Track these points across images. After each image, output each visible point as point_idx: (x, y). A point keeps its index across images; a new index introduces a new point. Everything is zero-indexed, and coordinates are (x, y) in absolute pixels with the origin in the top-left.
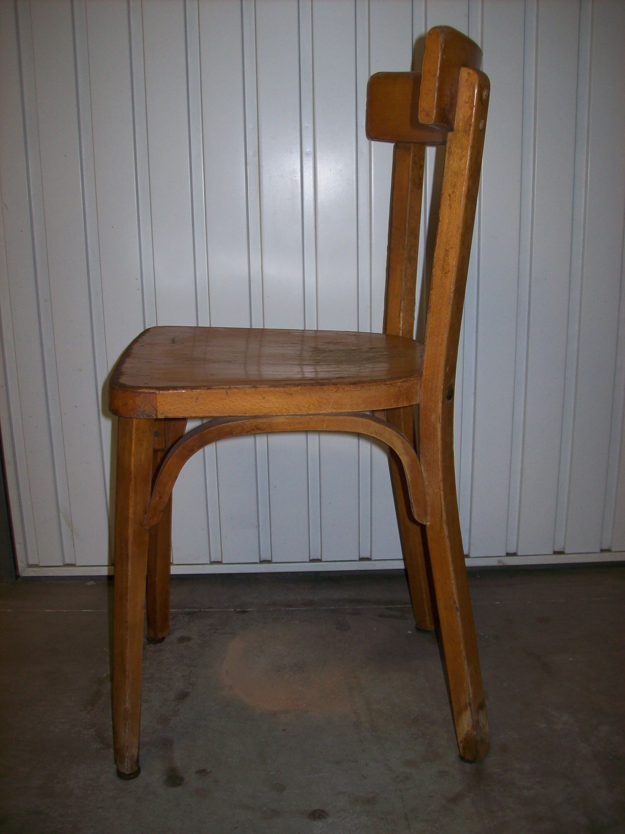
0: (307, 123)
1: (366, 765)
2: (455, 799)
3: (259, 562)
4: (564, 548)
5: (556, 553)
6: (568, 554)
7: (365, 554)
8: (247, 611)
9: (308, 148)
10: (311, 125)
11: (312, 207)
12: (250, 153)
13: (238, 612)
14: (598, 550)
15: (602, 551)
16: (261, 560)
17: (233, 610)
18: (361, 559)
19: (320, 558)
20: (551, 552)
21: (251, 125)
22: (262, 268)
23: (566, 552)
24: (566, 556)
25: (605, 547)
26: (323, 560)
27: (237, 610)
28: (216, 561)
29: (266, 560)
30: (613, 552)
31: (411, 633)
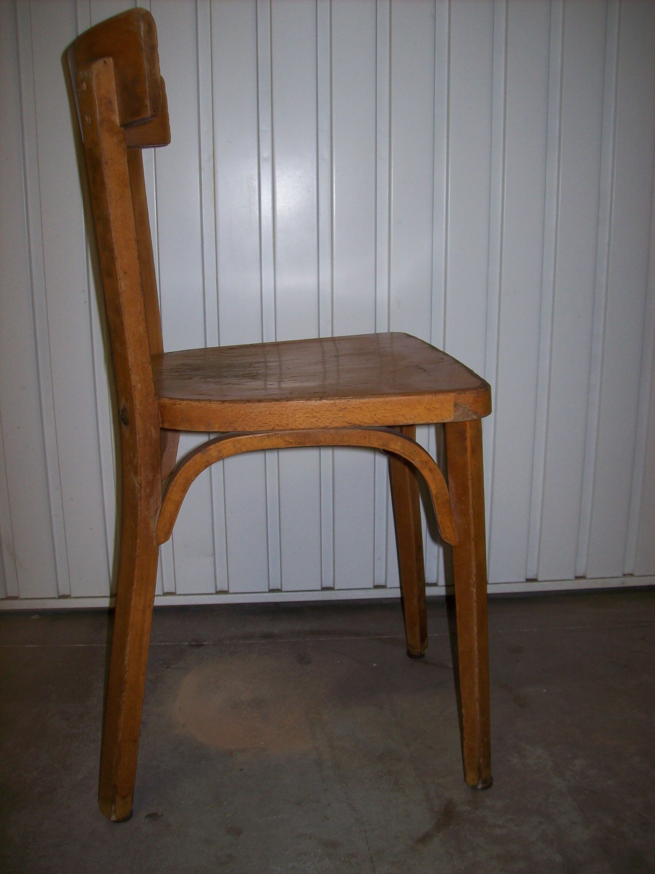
0: (265, 127)
1: (329, 805)
2: (424, 839)
3: (215, 593)
4: (537, 575)
5: (528, 580)
6: (541, 581)
7: (328, 583)
8: (202, 644)
9: (266, 153)
10: (269, 129)
11: (270, 215)
12: (204, 157)
13: (192, 646)
14: (572, 577)
15: (577, 578)
16: (218, 591)
17: (187, 643)
18: (324, 589)
19: (280, 588)
20: (524, 580)
21: (205, 127)
22: (217, 280)
23: (539, 579)
24: (539, 583)
25: (580, 574)
26: (283, 590)
27: (191, 643)
28: (169, 591)
29: (222, 590)
30: (588, 579)
31: (376, 666)
